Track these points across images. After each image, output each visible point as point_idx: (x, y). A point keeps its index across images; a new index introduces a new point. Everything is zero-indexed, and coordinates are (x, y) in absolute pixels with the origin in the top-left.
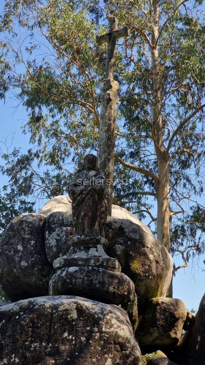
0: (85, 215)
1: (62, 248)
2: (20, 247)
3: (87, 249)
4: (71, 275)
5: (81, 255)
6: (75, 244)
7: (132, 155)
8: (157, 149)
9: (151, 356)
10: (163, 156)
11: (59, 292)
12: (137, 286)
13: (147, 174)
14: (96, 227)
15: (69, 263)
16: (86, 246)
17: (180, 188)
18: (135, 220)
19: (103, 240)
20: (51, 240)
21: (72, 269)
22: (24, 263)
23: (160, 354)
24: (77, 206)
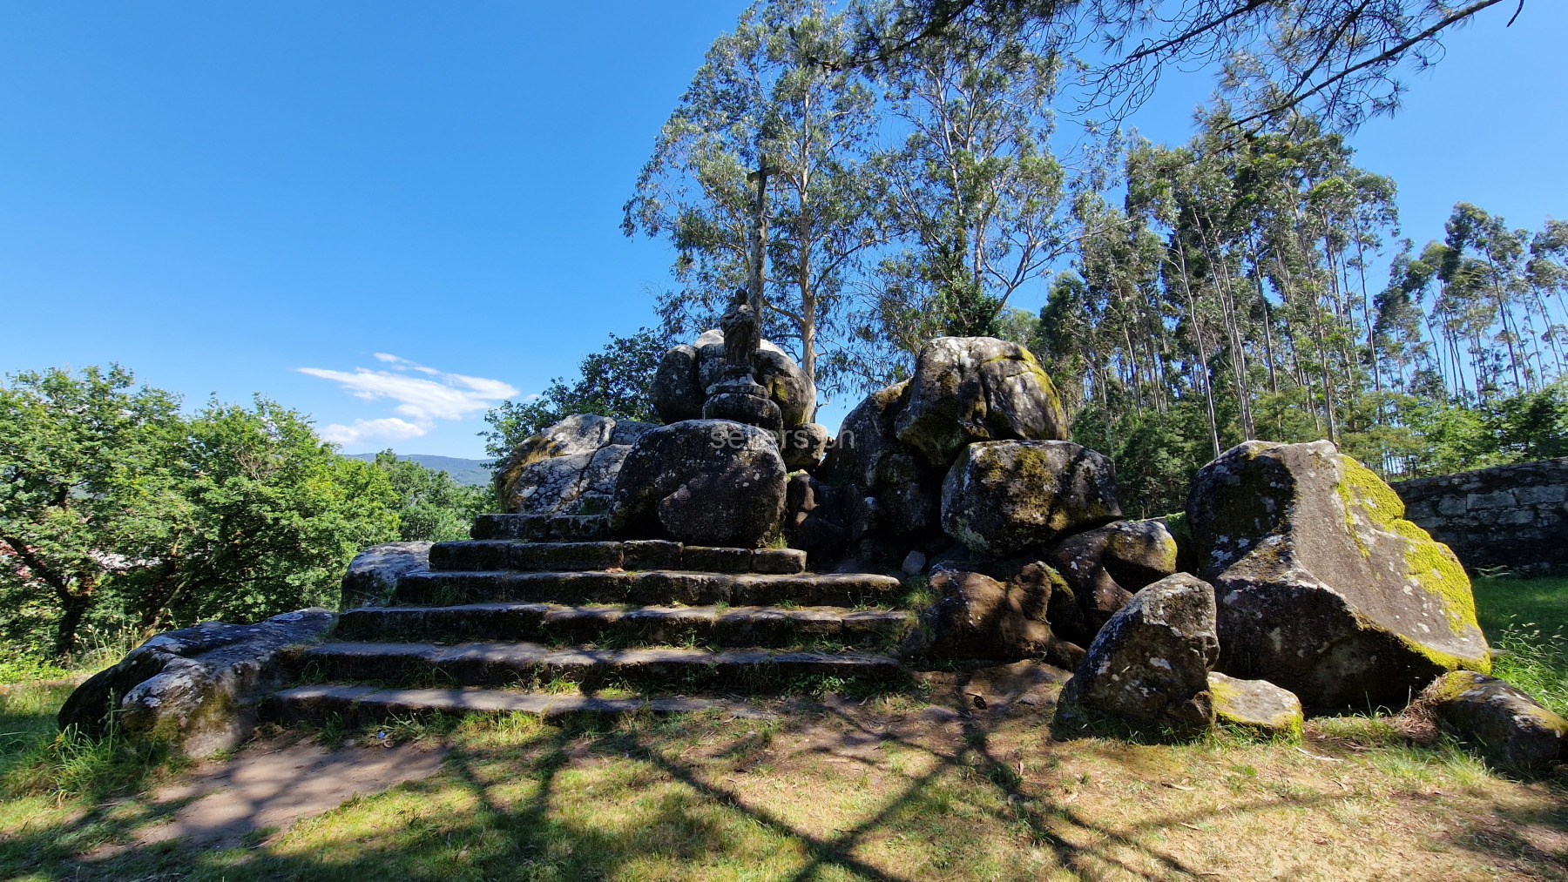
0: (736, 346)
1: (714, 377)
2: (675, 377)
3: (738, 378)
4: (722, 401)
5: (732, 383)
6: (726, 373)
7: (779, 300)
8: (804, 293)
9: (795, 473)
10: (808, 301)
11: (711, 416)
12: (783, 413)
13: (793, 316)
14: (747, 357)
15: (720, 390)
16: (737, 374)
17: (824, 331)
18: (782, 353)
19: (753, 369)
20: (705, 370)
21: (724, 396)
22: (678, 392)
23: (803, 471)
24: (728, 338)
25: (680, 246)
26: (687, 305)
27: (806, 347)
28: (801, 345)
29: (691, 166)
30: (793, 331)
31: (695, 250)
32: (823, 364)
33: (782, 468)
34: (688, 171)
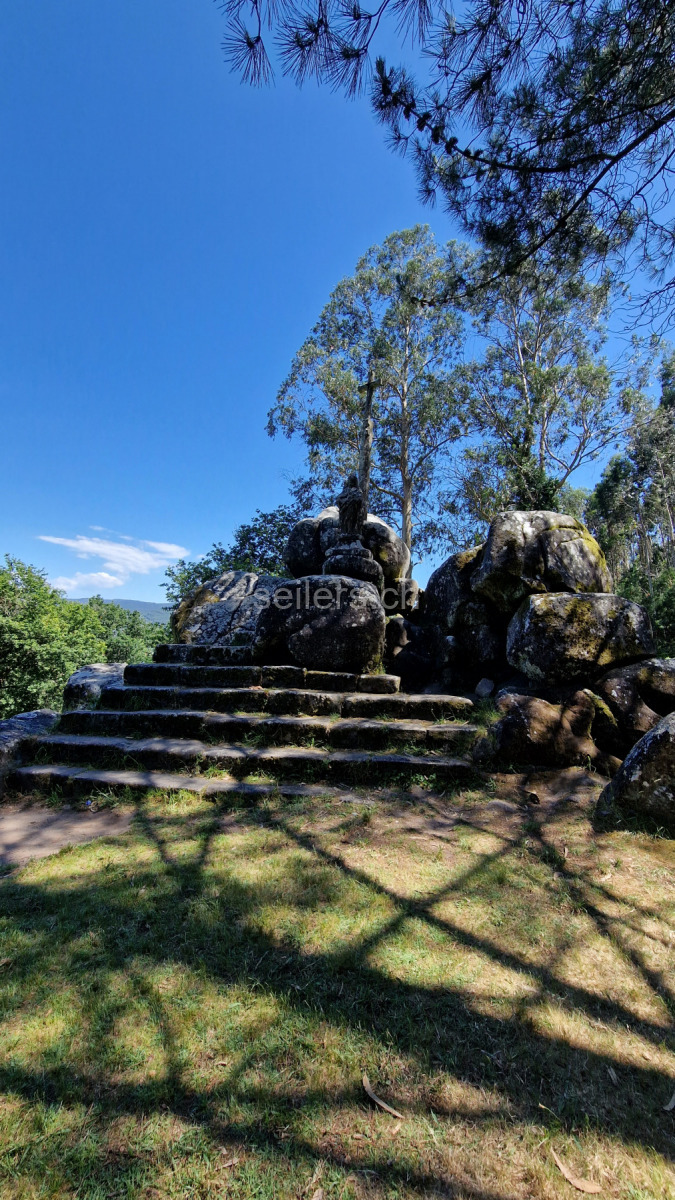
0: (349, 519)
1: (331, 543)
2: (302, 543)
3: (349, 543)
4: (337, 561)
5: (346, 547)
6: (340, 540)
7: (384, 482)
8: (404, 477)
9: (392, 617)
10: (407, 483)
11: (329, 572)
12: (384, 570)
13: (395, 496)
14: (356, 528)
15: (336, 553)
17: (419, 507)
18: (384, 524)
19: (361, 537)
20: (325, 538)
21: (339, 557)
22: (305, 554)
23: (399, 616)
24: (342, 513)
25: (310, 443)
26: (314, 487)
27: (405, 519)
28: (401, 518)
29: (318, 381)
30: (395, 507)
31: (321, 446)
32: (417, 532)
33: (383, 613)
34: (316, 385)
